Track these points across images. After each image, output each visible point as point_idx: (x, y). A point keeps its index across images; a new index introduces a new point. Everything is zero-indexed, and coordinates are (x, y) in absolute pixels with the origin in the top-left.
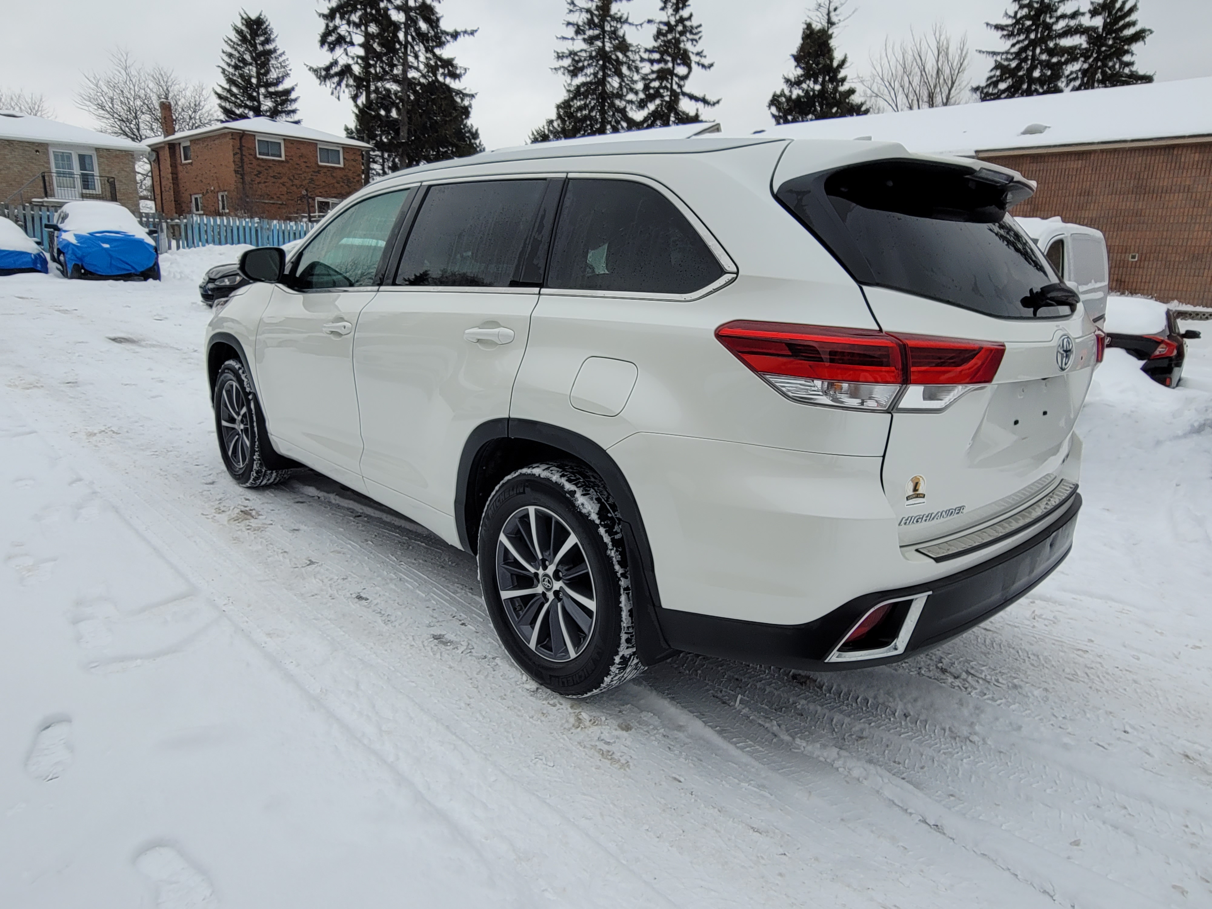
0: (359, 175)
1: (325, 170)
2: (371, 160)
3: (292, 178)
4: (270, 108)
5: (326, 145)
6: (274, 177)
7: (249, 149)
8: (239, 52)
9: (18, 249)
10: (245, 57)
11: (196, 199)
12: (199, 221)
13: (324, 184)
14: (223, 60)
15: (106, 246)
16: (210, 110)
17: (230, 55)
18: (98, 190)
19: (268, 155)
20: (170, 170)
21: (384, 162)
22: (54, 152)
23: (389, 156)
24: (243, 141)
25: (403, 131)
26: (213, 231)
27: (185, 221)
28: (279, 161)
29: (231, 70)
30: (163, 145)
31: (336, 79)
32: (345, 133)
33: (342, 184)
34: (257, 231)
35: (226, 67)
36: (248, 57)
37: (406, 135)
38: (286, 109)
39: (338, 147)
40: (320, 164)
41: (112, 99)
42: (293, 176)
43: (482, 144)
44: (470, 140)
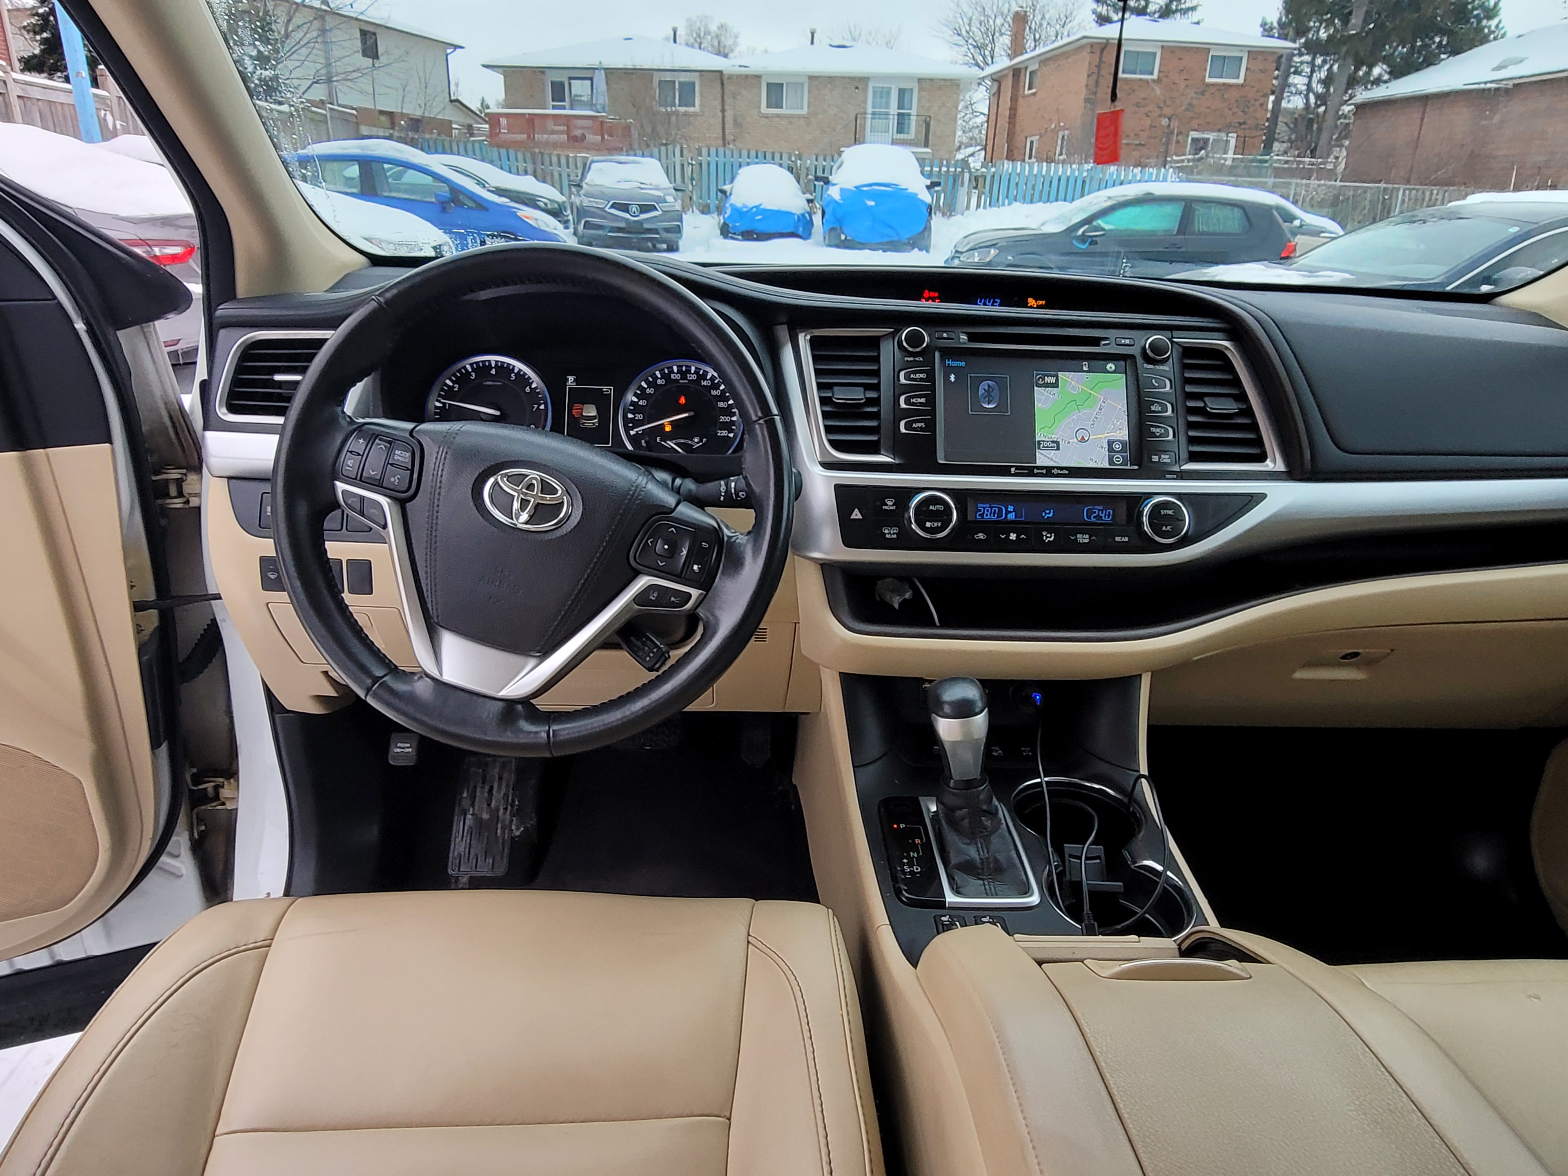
0: (1266, 96)
1: (1213, 90)
2: (1292, 70)
4: (1161, 7)
5: (1226, 50)
7: (1110, 65)
9: (783, 209)
11: (1032, 142)
12: (1010, 171)
13: (1207, 111)
15: (871, 203)
16: (1083, 21)
18: (912, 135)
19: (1135, 72)
20: (1009, 105)
21: (1312, 71)
22: (874, 87)
23: (1324, 62)
24: (1104, 54)
26: (1026, 184)
27: (993, 170)
30: (1006, 72)
32: (1261, 29)
33: (1235, 110)
34: (1084, 182)
37: (1360, 22)
38: (1183, 6)
39: (1242, 51)
40: (1208, 80)
41: (970, 19)
42: (1165, 102)
43: (1501, 26)
44: (1479, 22)
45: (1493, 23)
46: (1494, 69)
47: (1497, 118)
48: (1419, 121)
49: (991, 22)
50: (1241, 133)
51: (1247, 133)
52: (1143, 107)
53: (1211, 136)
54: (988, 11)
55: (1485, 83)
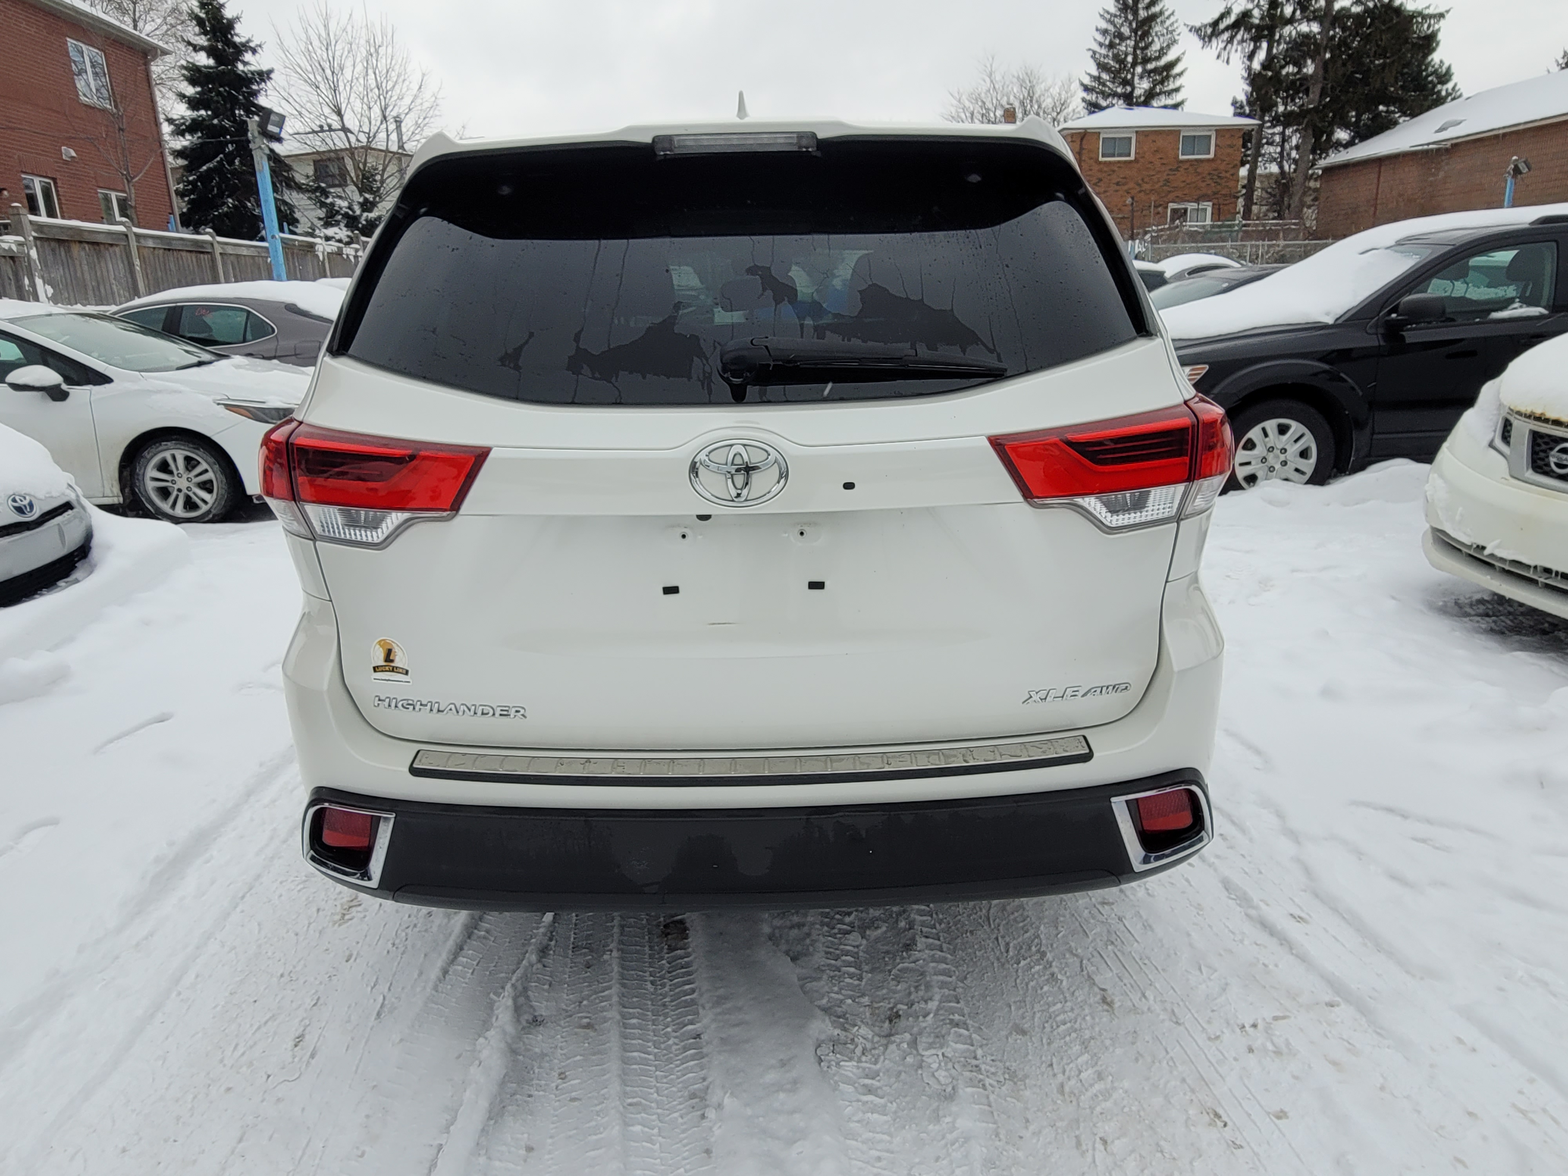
1: (1187, 165)
2: (1264, 141)
3: (1140, 182)
4: (1146, 91)
5: (1195, 131)
6: (1118, 184)
7: (1090, 151)
8: (1115, 26)
10: (1122, 30)
13: (1182, 185)
14: (1095, 40)
17: (1105, 32)
19: (1113, 156)
24: (1084, 142)
25: (1313, 92)
28: (1125, 162)
29: (1103, 51)
31: (1226, 36)
32: (1230, 108)
33: (1209, 182)
35: (1096, 48)
36: (1126, 30)
37: (1317, 98)
38: (1166, 89)
39: (1210, 130)
40: (1181, 157)
41: (972, 114)
42: (1143, 180)
43: (1457, 88)
44: (1435, 86)
45: (1450, 86)
46: (1437, 131)
47: (1441, 174)
48: (1376, 181)
49: (992, 115)
50: (1215, 201)
51: (1221, 201)
52: (1124, 184)
53: (1191, 206)
54: (989, 105)
55: (1428, 144)
